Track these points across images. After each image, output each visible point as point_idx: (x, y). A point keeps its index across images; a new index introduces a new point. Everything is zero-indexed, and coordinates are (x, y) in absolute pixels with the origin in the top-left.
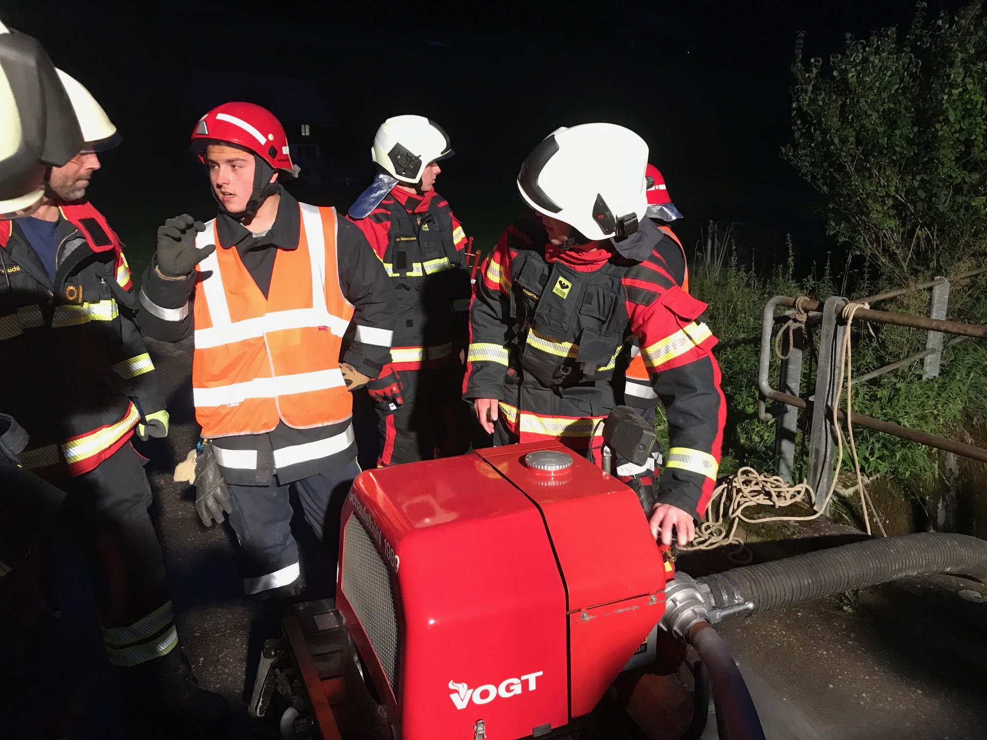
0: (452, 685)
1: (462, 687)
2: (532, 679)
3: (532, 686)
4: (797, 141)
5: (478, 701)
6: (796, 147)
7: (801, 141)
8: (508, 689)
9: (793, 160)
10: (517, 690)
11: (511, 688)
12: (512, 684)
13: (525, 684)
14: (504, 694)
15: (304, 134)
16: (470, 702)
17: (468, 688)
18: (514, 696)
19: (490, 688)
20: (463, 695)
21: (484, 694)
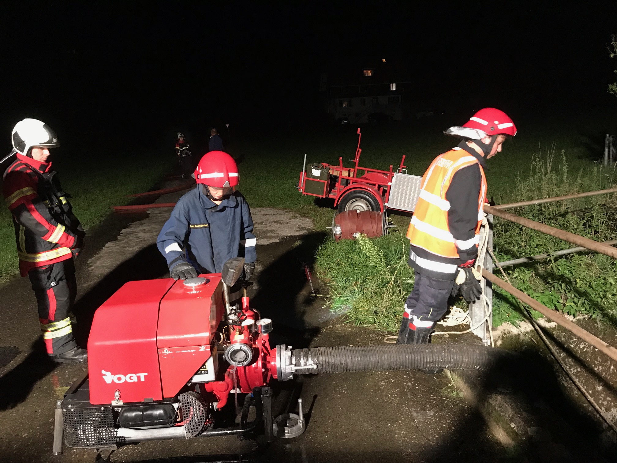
0: (103, 372)
1: (108, 374)
2: (142, 376)
3: (143, 379)
5: (117, 381)
8: (130, 378)
10: (135, 379)
11: (132, 378)
12: (132, 377)
13: (139, 378)
14: (129, 381)
15: (392, 89)
16: (113, 381)
17: (112, 375)
18: (134, 382)
19: (122, 376)
20: (108, 378)
21: (119, 379)
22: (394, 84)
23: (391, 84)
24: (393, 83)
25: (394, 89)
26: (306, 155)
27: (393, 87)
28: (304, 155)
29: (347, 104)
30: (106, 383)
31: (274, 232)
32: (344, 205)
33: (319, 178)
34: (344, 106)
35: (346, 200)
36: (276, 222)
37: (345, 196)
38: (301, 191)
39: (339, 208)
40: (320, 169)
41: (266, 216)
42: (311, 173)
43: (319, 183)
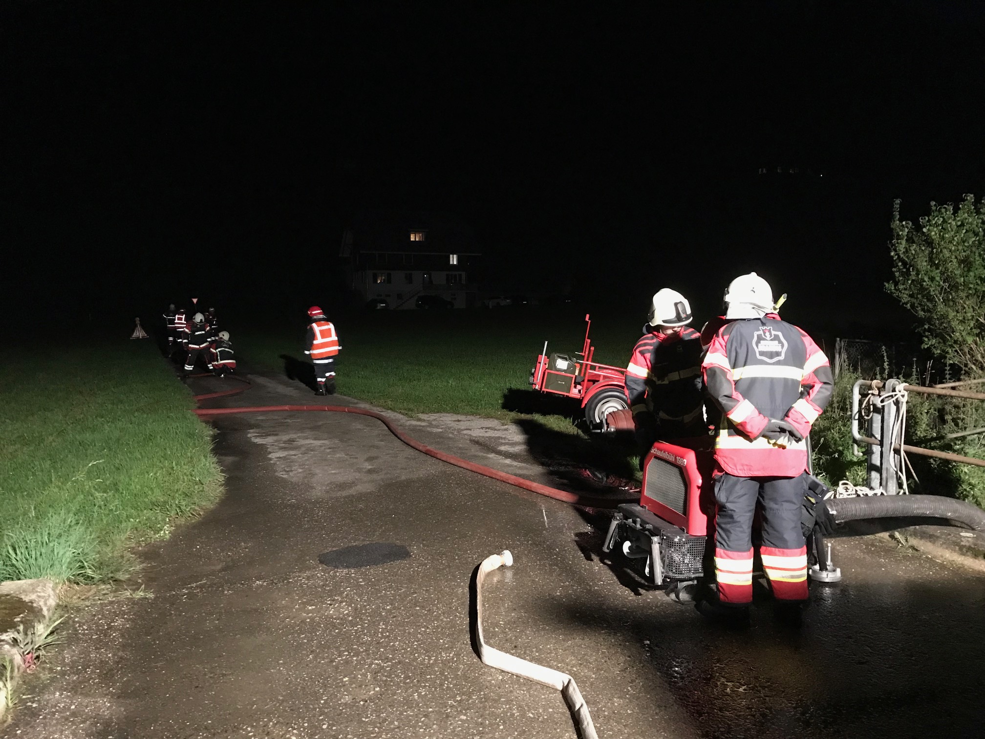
4: (897, 280)
6: (896, 284)
7: (901, 278)
9: (895, 293)
15: (451, 263)
22: (455, 256)
23: (451, 256)
24: (453, 254)
25: (455, 263)
26: (546, 343)
27: (454, 260)
29: (384, 280)
31: (505, 438)
32: (593, 406)
33: (564, 371)
34: (379, 282)
35: (596, 400)
36: (487, 428)
37: (596, 394)
38: (537, 388)
39: (587, 410)
40: (567, 360)
41: (462, 423)
42: (555, 365)
43: (564, 378)
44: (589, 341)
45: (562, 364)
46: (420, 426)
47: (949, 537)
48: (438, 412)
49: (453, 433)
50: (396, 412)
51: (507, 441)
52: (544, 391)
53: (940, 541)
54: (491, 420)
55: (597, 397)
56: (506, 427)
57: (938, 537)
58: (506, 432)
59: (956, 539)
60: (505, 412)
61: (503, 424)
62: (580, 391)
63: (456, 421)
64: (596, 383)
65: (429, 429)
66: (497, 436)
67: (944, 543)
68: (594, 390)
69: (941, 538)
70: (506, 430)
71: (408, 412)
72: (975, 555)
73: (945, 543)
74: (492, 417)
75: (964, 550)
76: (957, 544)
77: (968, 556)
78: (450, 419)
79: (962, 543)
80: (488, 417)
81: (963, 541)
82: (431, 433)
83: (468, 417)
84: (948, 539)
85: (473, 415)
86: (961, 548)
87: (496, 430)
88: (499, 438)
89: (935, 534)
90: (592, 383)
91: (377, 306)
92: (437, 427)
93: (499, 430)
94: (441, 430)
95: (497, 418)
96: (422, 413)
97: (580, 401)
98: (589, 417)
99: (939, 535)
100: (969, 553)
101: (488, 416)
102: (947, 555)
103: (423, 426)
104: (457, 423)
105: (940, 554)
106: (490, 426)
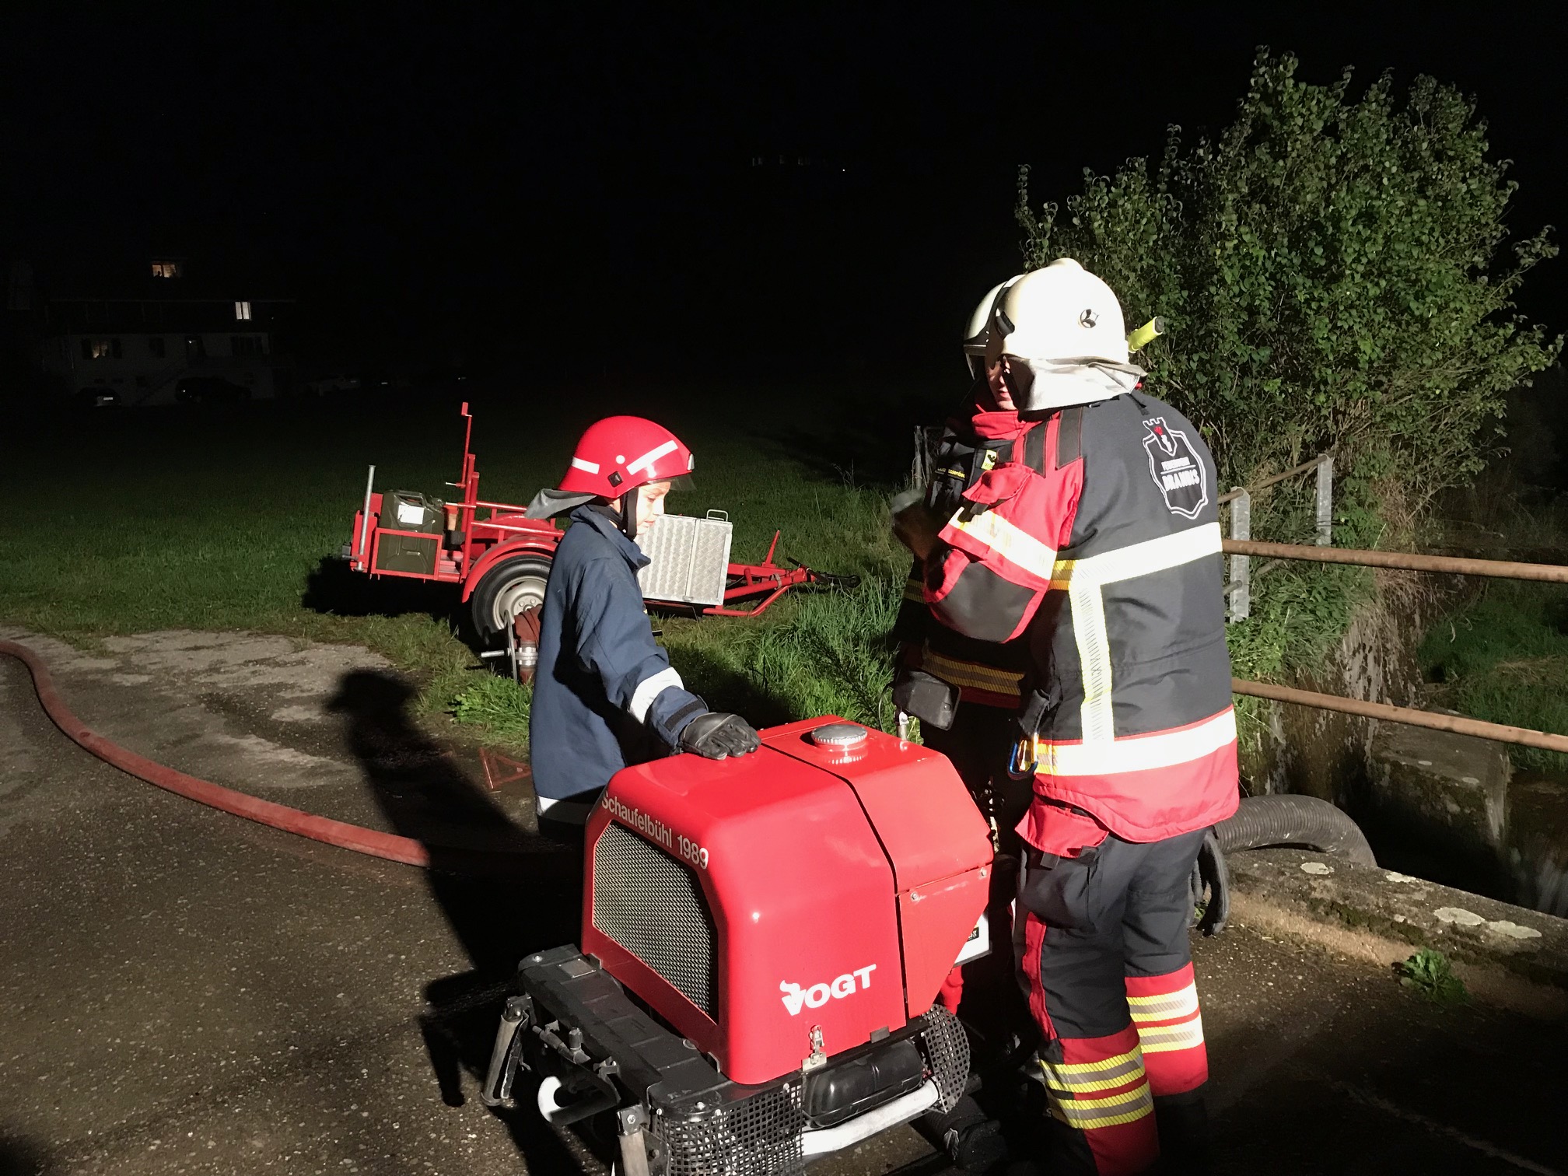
0: (784, 986)
1: (794, 989)
2: (865, 973)
3: (866, 984)
5: (813, 1004)
8: (841, 986)
10: (851, 988)
11: (844, 986)
12: (845, 982)
13: (858, 980)
14: (838, 994)
15: (239, 317)
16: (804, 1006)
17: (802, 989)
18: (849, 995)
19: (822, 987)
20: (796, 998)
21: (818, 996)
22: (245, 305)
23: (238, 304)
24: (242, 300)
25: (247, 317)
26: (372, 469)
27: (244, 312)
28: (368, 469)
29: (107, 352)
30: (789, 1014)
31: (293, 686)
32: (488, 597)
33: (420, 528)
34: (96, 355)
35: (493, 583)
36: (257, 662)
37: (491, 571)
38: (360, 568)
39: (475, 604)
40: (421, 505)
41: (203, 652)
42: (395, 516)
43: (418, 543)
44: (473, 457)
45: (411, 514)
46: (98, 671)
47: (1281, 879)
48: (155, 630)
49: (172, 684)
50: (53, 635)
51: (298, 694)
52: (375, 576)
53: (1264, 889)
54: (273, 638)
55: (492, 579)
56: (303, 654)
57: (1256, 880)
58: (299, 668)
59: (1297, 883)
60: (310, 614)
61: (297, 649)
62: (458, 566)
63: (187, 649)
64: (494, 546)
65: (117, 678)
66: (276, 681)
67: (1272, 894)
68: (488, 561)
69: (1263, 881)
70: (302, 662)
71: (81, 636)
72: (1348, 922)
73: (1274, 894)
74: (275, 633)
75: (1321, 910)
76: (1304, 896)
77: (1331, 923)
78: (178, 644)
79: (1316, 895)
80: (267, 633)
81: (1314, 889)
82: (117, 688)
83: (222, 634)
84: (1281, 885)
85: (233, 630)
86: (1314, 905)
87: (278, 665)
88: (281, 686)
89: (1249, 873)
90: (483, 545)
91: (96, 403)
92: (140, 670)
93: (285, 664)
94: (145, 679)
95: (287, 634)
96: (116, 634)
97: (458, 588)
98: (482, 620)
99: (1257, 874)
100: (1331, 917)
101: (267, 630)
102: (1282, 922)
103: (105, 672)
104: (191, 654)
105: (1265, 918)
106: (267, 655)
